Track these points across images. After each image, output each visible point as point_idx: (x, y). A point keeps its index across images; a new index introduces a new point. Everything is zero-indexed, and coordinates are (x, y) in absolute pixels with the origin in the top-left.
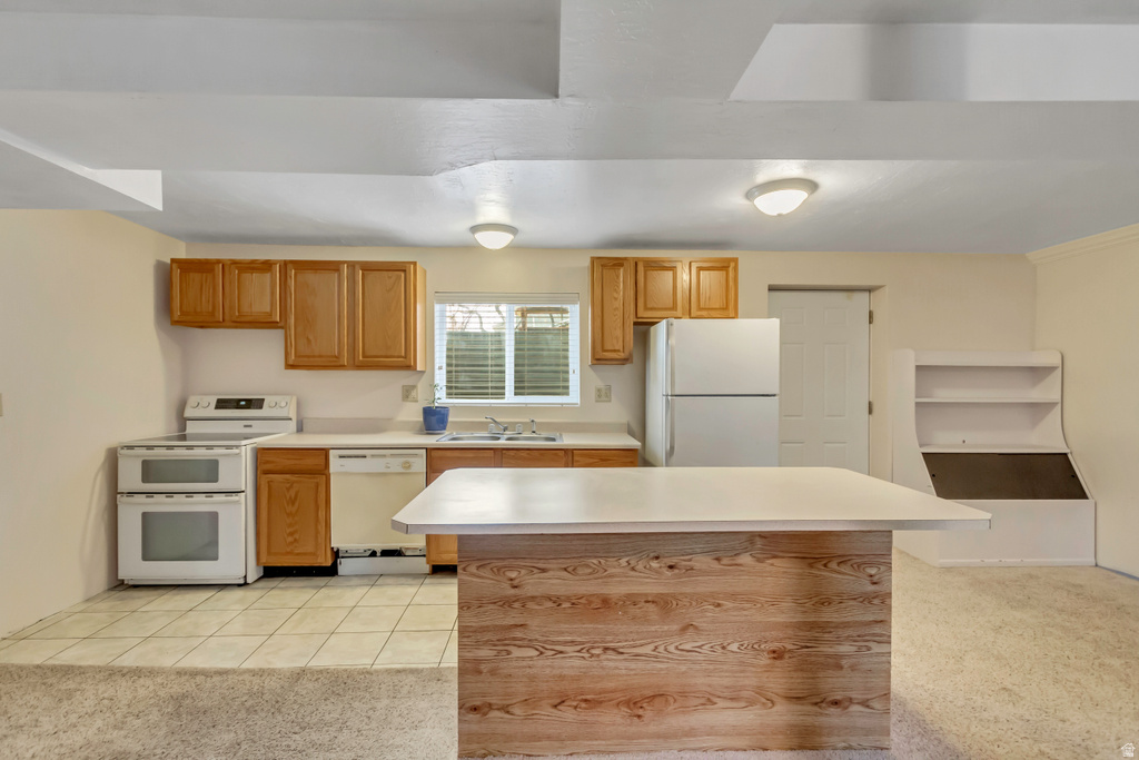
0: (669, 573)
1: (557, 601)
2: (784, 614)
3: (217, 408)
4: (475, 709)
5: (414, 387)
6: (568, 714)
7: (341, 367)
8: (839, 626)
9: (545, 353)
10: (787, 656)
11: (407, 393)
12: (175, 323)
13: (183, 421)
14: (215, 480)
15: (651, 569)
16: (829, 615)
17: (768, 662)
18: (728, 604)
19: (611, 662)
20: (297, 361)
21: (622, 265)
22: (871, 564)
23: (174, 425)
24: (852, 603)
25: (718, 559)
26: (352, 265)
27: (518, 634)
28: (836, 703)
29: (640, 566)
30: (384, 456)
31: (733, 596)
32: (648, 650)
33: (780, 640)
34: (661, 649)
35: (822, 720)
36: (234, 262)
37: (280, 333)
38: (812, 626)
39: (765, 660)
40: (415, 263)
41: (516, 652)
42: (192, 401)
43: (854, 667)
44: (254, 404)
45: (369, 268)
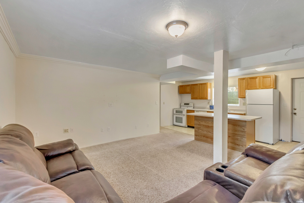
1: (204, 125)
3: (184, 104)
4: (196, 135)
5: (209, 102)
6: (205, 138)
7: (198, 99)
8: (238, 134)
9: (234, 96)
11: (208, 103)
12: (180, 93)
13: (181, 106)
14: (182, 113)
16: (237, 133)
17: (228, 137)
19: (209, 133)
20: (193, 98)
21: (244, 79)
22: (243, 127)
23: (180, 107)
24: (240, 132)
26: (199, 84)
27: (200, 128)
28: (238, 145)
33: (230, 135)
35: (235, 147)
36: (186, 85)
37: (190, 94)
38: (234, 134)
40: (208, 83)
41: (200, 130)
42: (182, 104)
43: (240, 141)
44: (188, 104)
45: (201, 84)
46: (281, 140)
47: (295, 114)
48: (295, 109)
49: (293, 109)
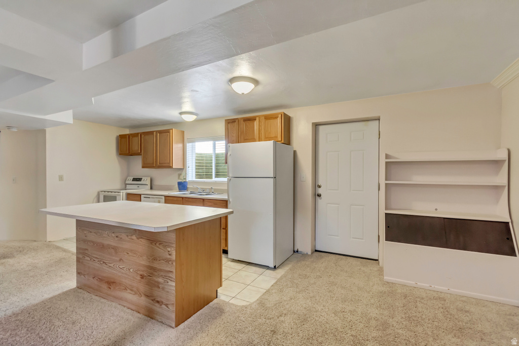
0: (116, 239)
1: (94, 243)
2: (143, 261)
3: (132, 181)
4: (80, 273)
6: (96, 282)
7: (154, 167)
8: (159, 270)
10: (145, 278)
12: (120, 154)
13: (126, 185)
15: (112, 236)
16: (156, 265)
17: (140, 279)
18: (130, 254)
20: (146, 166)
21: (235, 122)
22: (169, 247)
24: (163, 261)
25: (127, 236)
26: (156, 131)
27: (86, 252)
28: (158, 302)
29: (110, 235)
30: (154, 198)
31: (131, 251)
32: (112, 265)
33: (143, 271)
34: (115, 266)
35: (154, 307)
36: (131, 134)
37: (140, 157)
38: (151, 268)
39: (139, 278)
40: (172, 129)
41: (86, 258)
42: (127, 179)
43: (163, 289)
44: (140, 180)
45: (161, 132)
46: (297, 251)
47: (319, 195)
48: (320, 187)
49: (316, 186)
